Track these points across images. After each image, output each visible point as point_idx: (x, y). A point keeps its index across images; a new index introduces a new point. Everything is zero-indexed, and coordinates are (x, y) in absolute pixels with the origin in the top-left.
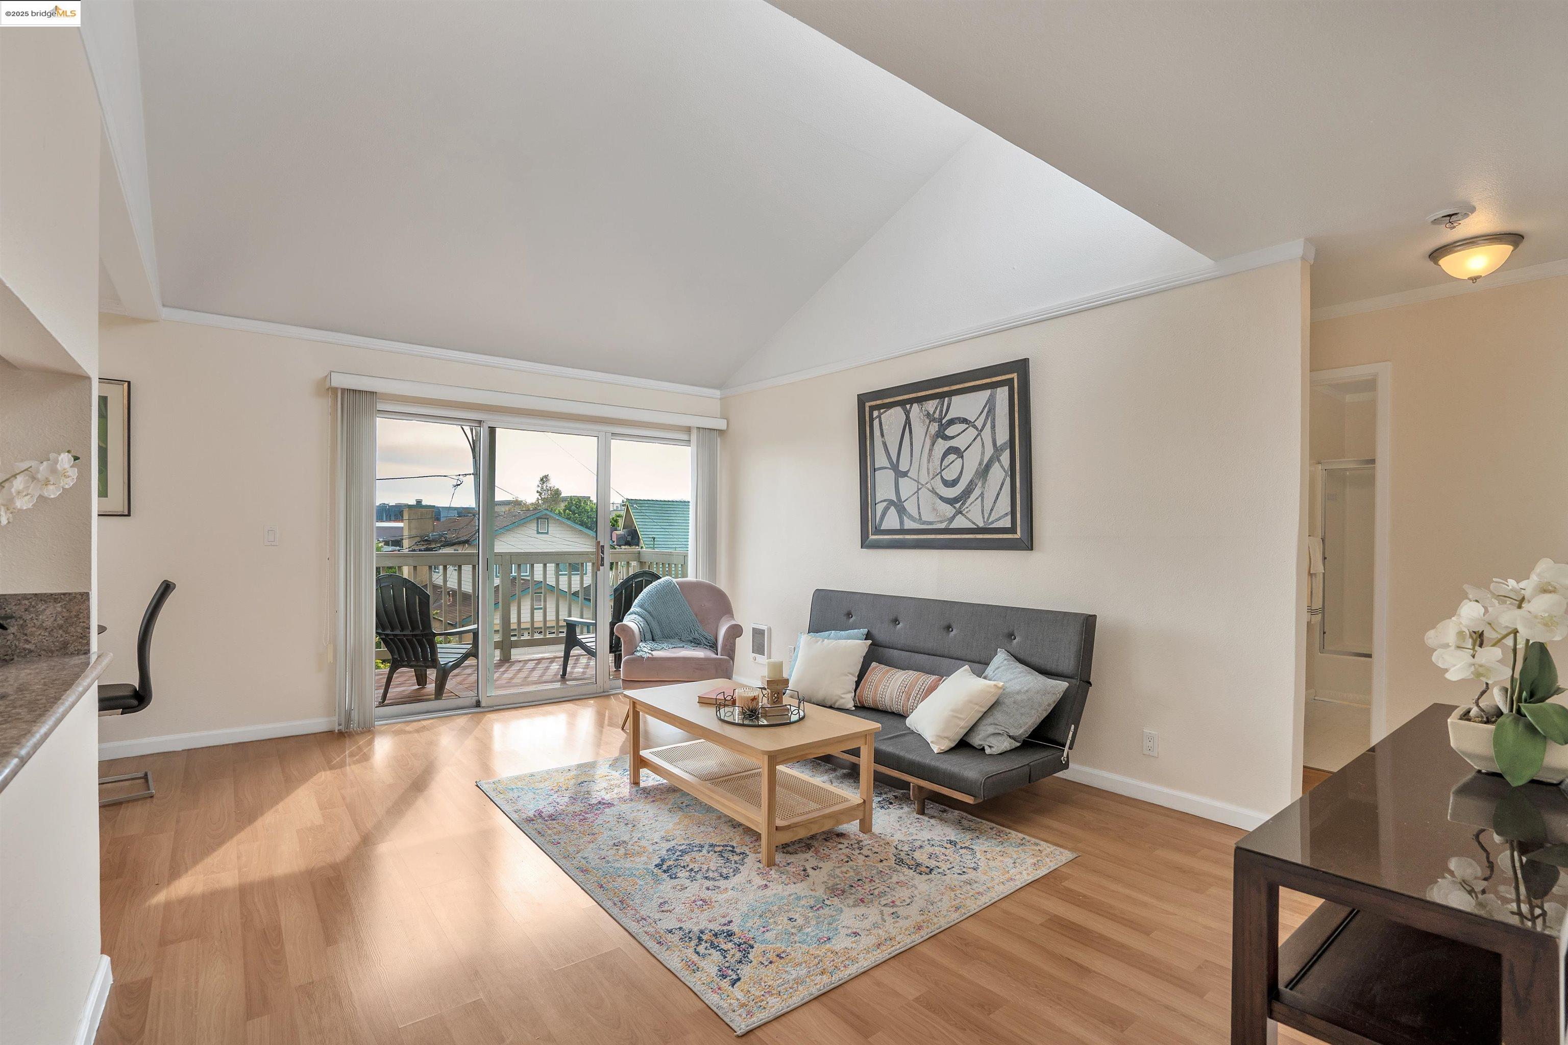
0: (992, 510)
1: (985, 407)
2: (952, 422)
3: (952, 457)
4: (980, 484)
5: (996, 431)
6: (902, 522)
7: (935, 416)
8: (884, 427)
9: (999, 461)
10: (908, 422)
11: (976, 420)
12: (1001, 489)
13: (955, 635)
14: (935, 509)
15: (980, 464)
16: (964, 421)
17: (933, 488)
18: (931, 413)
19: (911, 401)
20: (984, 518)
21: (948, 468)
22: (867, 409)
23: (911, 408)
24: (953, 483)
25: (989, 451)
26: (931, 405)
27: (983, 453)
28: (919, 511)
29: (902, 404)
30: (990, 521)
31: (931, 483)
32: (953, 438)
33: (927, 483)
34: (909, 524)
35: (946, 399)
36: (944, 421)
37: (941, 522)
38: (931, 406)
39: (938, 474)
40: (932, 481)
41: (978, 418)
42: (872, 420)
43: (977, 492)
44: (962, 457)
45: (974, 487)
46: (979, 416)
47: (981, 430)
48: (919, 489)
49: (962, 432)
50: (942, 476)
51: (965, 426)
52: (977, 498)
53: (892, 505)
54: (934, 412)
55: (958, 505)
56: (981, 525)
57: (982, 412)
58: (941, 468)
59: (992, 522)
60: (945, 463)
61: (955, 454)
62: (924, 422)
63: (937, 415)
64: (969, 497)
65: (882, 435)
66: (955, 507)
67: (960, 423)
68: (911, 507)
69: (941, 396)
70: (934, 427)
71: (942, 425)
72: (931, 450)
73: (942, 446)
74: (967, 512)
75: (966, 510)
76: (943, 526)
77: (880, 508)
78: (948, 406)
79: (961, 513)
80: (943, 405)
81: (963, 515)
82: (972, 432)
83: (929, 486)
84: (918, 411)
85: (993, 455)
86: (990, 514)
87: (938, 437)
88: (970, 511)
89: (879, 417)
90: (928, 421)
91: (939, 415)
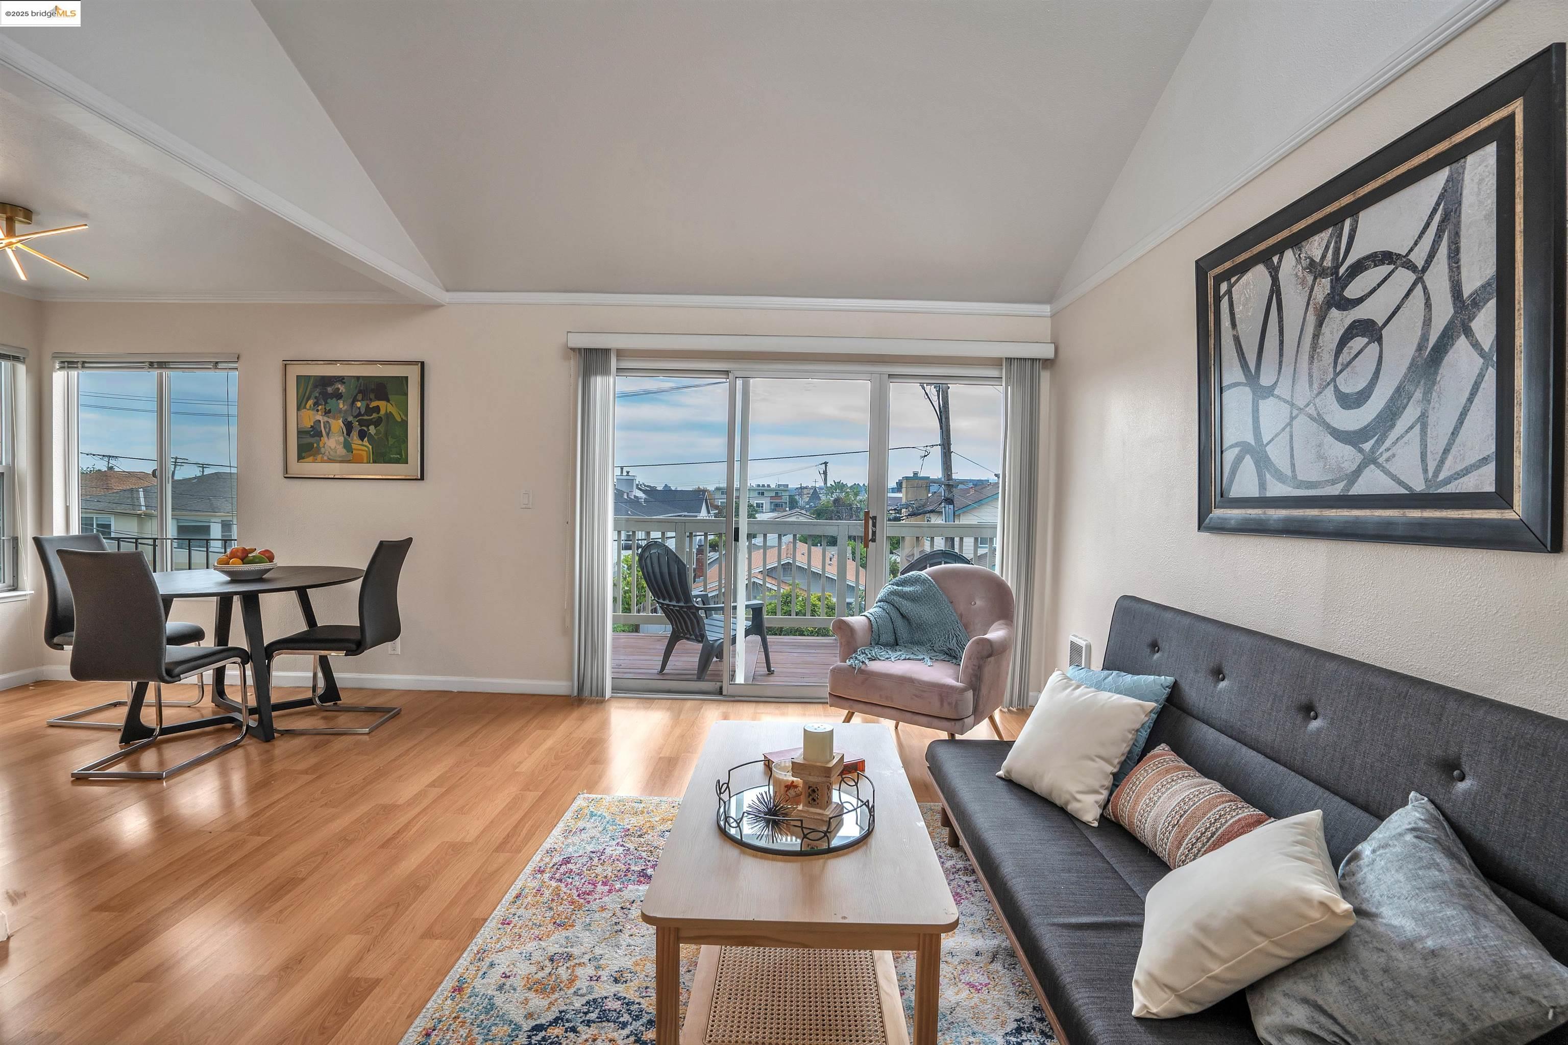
0: (1446, 451)
1: (1435, 211)
2: (1358, 268)
3: (1358, 342)
4: (1418, 395)
5: (1462, 262)
6: (1262, 485)
7: (1325, 264)
8: (1236, 310)
9: (1468, 332)
10: (1275, 289)
11: (1411, 250)
12: (1470, 400)
13: (1319, 731)
14: (1321, 457)
15: (1420, 348)
16: (1387, 257)
17: (1318, 414)
18: (1317, 260)
19: (1279, 249)
20: (1425, 471)
21: (1349, 369)
22: (1211, 282)
23: (1280, 260)
24: (1362, 398)
25: (1443, 311)
26: (1316, 244)
27: (1427, 322)
28: (1291, 461)
29: (1264, 258)
30: (1442, 477)
31: (1315, 405)
32: (1361, 300)
33: (1308, 405)
34: (1276, 489)
35: (1348, 223)
36: (1342, 271)
37: (1333, 482)
38: (1316, 247)
39: (1328, 384)
40: (1317, 400)
41: (1416, 244)
42: (1218, 299)
43: (1411, 413)
44: (1379, 340)
45: (1405, 401)
46: (1420, 237)
47: (1425, 269)
48: (1292, 418)
49: (1379, 285)
50: (1336, 387)
51: (1385, 269)
52: (1411, 428)
53: (1248, 452)
54: (1324, 257)
55: (1367, 446)
56: (1419, 486)
57: (1427, 225)
58: (1335, 371)
59: (1447, 481)
60: (1344, 357)
61: (1363, 336)
62: (1303, 282)
63: (1328, 263)
64: (1393, 426)
65: (1234, 325)
66: (1361, 451)
67: (1376, 266)
68: (1277, 454)
69: (1335, 220)
70: (1324, 287)
71: (1338, 279)
72: (1316, 336)
73: (1338, 321)
74: (1387, 460)
75: (1385, 456)
76: (1336, 490)
77: (1230, 459)
78: (1350, 234)
79: (1374, 461)
80: (1340, 236)
81: (1379, 466)
82: (1404, 277)
83: (1311, 410)
84: (1294, 262)
85: (1453, 317)
86: (1442, 462)
87: (1329, 308)
88: (1394, 456)
89: (1229, 292)
90: (1310, 278)
91: (1333, 259)
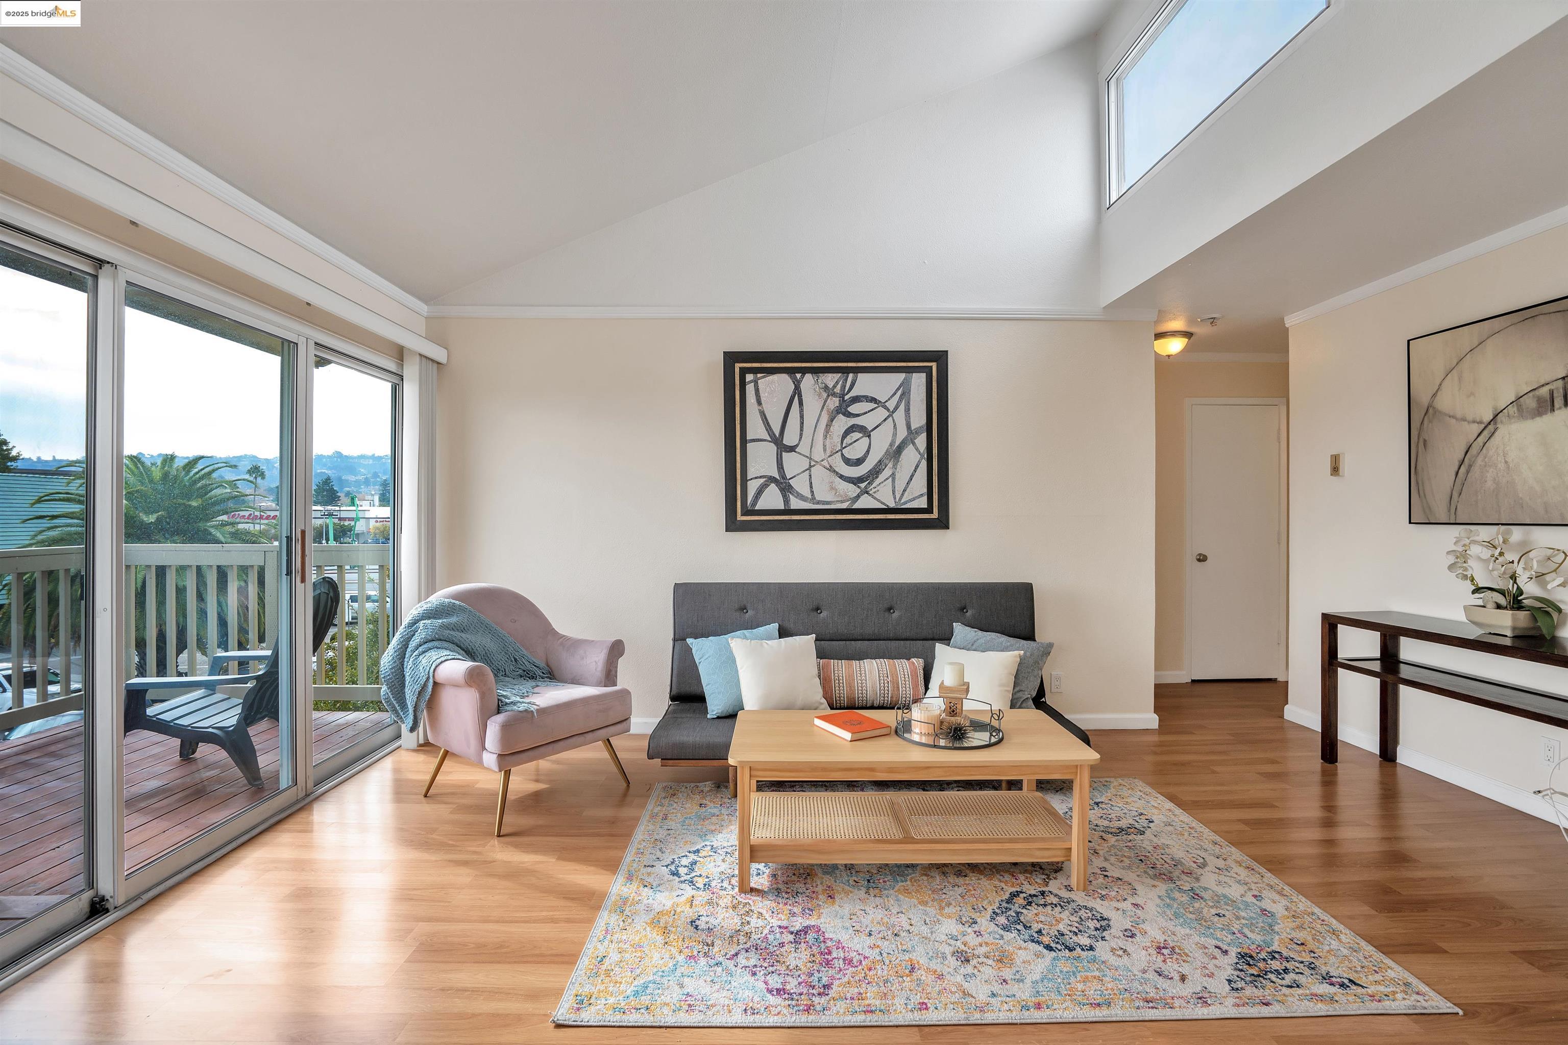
0: (905, 491)
1: (898, 389)
2: (856, 399)
3: (856, 435)
4: (890, 465)
5: (911, 415)
6: (786, 501)
7: (835, 390)
8: (762, 395)
9: (914, 444)
10: (797, 391)
11: (887, 401)
12: (915, 471)
13: (900, 617)
14: (832, 488)
15: (891, 445)
16: (873, 400)
17: (830, 466)
18: (831, 387)
19: (804, 371)
20: (895, 498)
21: (851, 446)
22: (737, 371)
23: (802, 377)
24: (859, 462)
25: (902, 433)
26: (830, 378)
27: (895, 435)
28: (811, 490)
29: (791, 371)
30: (902, 502)
31: (827, 461)
32: (858, 415)
33: (822, 460)
34: (795, 504)
35: (851, 375)
36: (846, 397)
37: (842, 502)
38: (830, 379)
39: (837, 452)
40: (829, 459)
41: (889, 399)
42: (743, 384)
43: (887, 472)
44: (869, 436)
45: (884, 467)
46: (892, 397)
47: (893, 412)
48: (811, 466)
49: (869, 411)
50: (842, 455)
51: (873, 405)
52: (887, 479)
53: (771, 482)
54: (834, 387)
55: (863, 485)
56: (892, 505)
57: (895, 394)
58: (842, 446)
59: (905, 503)
60: (848, 440)
61: (860, 432)
62: (820, 395)
63: (838, 390)
64: (877, 477)
65: (759, 402)
66: (859, 487)
67: (867, 402)
68: (800, 485)
69: (845, 371)
70: (834, 403)
71: (844, 401)
72: (828, 426)
73: (842, 423)
74: (875, 493)
75: (874, 490)
76: (844, 506)
77: (753, 487)
78: (852, 382)
79: (867, 493)
80: (846, 380)
81: (870, 495)
82: (881, 413)
83: (825, 463)
84: (813, 382)
85: (906, 437)
86: (903, 495)
87: (838, 413)
88: (878, 491)
89: (756, 382)
90: (825, 395)
91: (841, 390)
